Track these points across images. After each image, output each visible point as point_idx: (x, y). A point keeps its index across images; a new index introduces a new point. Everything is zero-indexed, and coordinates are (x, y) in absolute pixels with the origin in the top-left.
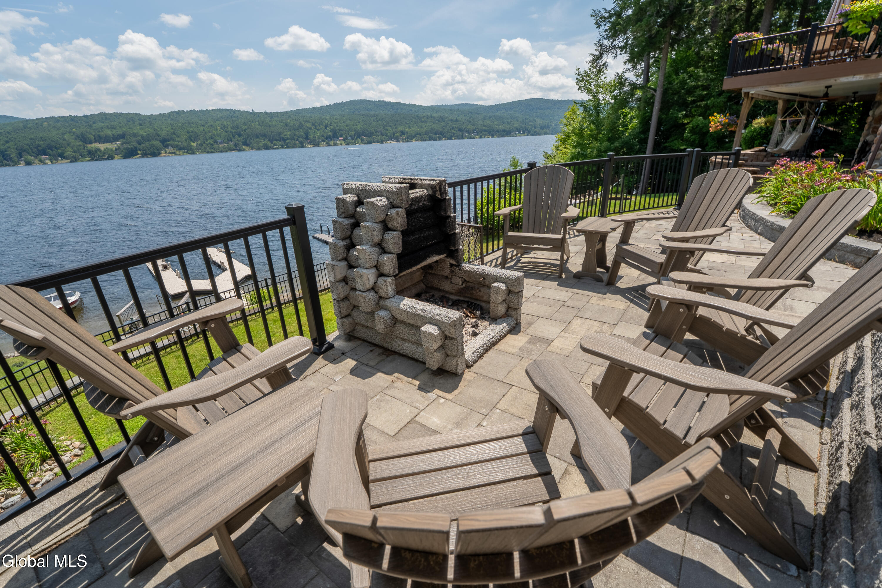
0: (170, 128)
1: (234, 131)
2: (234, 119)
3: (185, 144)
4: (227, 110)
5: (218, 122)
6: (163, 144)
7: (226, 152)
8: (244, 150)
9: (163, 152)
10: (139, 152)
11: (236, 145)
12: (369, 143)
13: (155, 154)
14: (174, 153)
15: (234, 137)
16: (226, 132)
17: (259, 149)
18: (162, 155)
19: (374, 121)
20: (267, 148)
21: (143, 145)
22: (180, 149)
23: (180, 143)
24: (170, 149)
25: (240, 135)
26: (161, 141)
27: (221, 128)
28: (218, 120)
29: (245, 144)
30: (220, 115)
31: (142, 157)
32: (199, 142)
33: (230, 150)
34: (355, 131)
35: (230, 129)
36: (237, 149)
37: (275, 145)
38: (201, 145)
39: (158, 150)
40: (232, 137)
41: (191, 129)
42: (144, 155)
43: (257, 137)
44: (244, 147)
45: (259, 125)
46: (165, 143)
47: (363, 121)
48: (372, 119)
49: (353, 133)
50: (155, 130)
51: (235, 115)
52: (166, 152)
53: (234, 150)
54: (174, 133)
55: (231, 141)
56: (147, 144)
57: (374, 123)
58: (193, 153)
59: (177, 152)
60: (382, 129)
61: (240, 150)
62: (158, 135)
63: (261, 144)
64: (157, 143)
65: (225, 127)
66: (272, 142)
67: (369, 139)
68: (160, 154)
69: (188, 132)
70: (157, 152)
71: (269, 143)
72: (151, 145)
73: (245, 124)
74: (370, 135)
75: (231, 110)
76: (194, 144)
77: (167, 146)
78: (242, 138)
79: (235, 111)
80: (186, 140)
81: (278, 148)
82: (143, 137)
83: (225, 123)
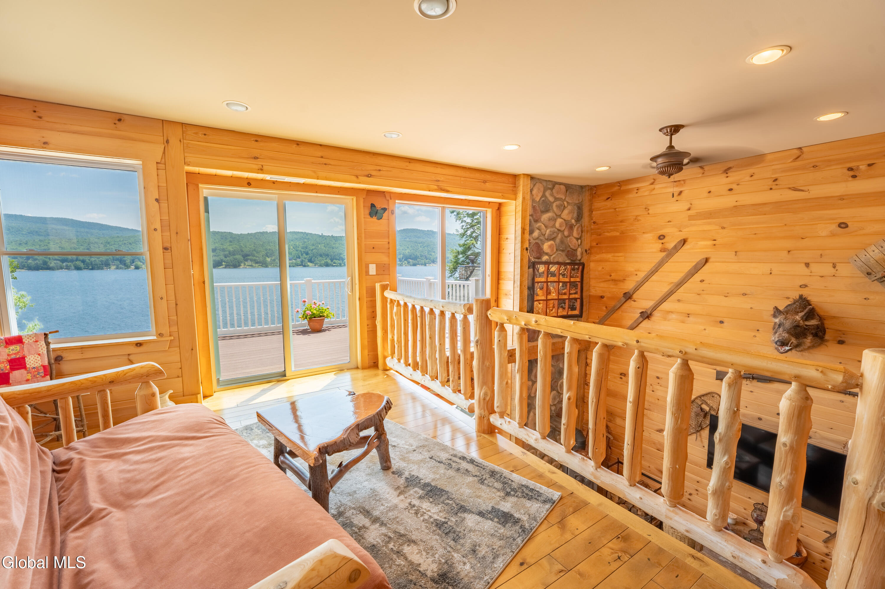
0: (252, 245)
1: (303, 250)
2: (306, 240)
3: (261, 259)
4: (302, 233)
5: (292, 242)
6: (244, 258)
7: (294, 266)
8: (308, 266)
9: (242, 264)
10: (224, 263)
11: (302, 262)
12: (414, 265)
13: (236, 265)
14: (251, 266)
15: (302, 255)
16: (297, 251)
17: (321, 266)
18: (241, 267)
19: (421, 247)
20: (327, 265)
21: (228, 258)
22: (257, 263)
23: (257, 258)
24: (249, 263)
25: (307, 254)
26: (243, 256)
27: (294, 248)
28: (292, 241)
29: (310, 261)
30: (296, 236)
31: (225, 268)
32: (273, 258)
33: (297, 265)
34: (403, 255)
35: (300, 249)
36: (302, 265)
37: (334, 263)
38: (274, 260)
39: (239, 263)
40: (300, 255)
41: (269, 247)
42: (227, 266)
43: (321, 256)
44: (309, 264)
45: (324, 246)
46: (246, 257)
47: (411, 247)
48: (419, 245)
49: (401, 256)
50: (241, 247)
51: (307, 237)
52: (245, 264)
53: (300, 265)
54: (255, 250)
55: (299, 258)
56: (231, 258)
57: (421, 249)
58: (267, 267)
59: (254, 265)
60: (427, 254)
61: (305, 266)
62: (242, 251)
63: (323, 262)
64: (239, 257)
65: (296, 247)
66: (332, 261)
67: (415, 262)
68: (240, 265)
69: (266, 250)
70: (237, 264)
71: (329, 262)
72: (235, 259)
73: (313, 245)
74: (415, 258)
75: (305, 233)
76: (268, 259)
77: (247, 260)
78: (308, 256)
79: (307, 234)
80: (263, 256)
81: (337, 266)
82: (229, 252)
83: (297, 243)
